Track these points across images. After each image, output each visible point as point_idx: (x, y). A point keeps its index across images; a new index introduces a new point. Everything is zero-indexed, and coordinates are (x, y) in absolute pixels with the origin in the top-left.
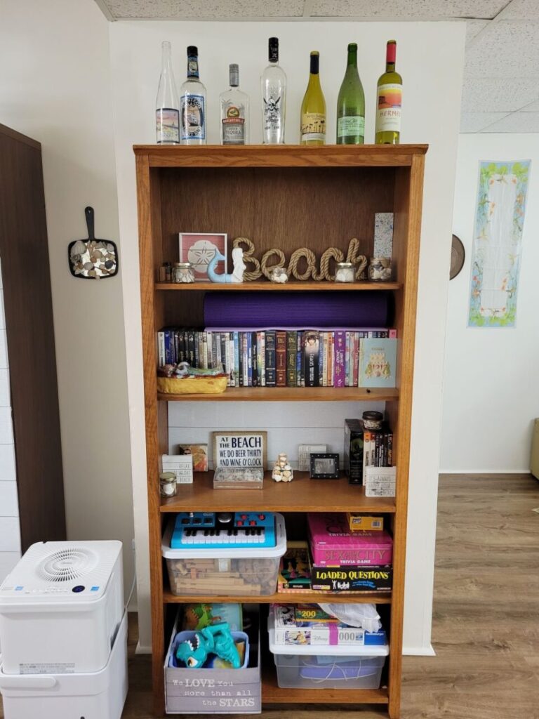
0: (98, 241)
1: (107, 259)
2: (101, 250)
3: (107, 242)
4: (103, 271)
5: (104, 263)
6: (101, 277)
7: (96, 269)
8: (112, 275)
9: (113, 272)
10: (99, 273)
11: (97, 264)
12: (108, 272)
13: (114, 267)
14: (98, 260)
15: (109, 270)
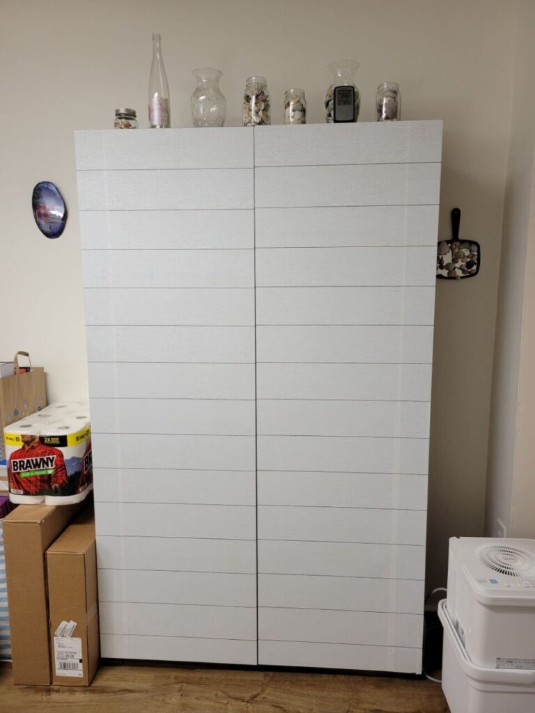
0: (463, 242)
1: (469, 260)
2: (464, 250)
3: (472, 243)
4: (463, 271)
5: (464, 264)
6: (462, 277)
7: (456, 269)
8: (472, 275)
9: (474, 272)
10: (459, 273)
11: (458, 265)
12: (469, 272)
13: (475, 267)
14: (460, 260)
15: (469, 270)
